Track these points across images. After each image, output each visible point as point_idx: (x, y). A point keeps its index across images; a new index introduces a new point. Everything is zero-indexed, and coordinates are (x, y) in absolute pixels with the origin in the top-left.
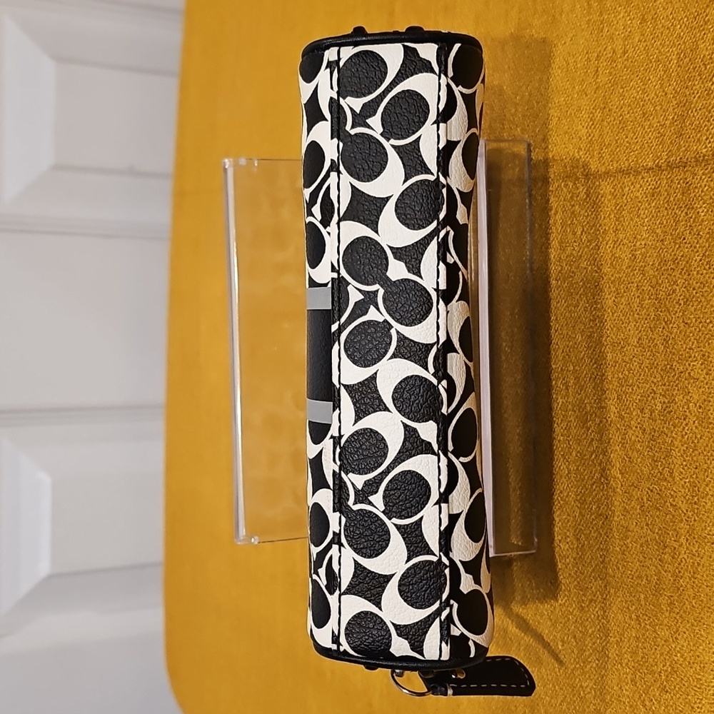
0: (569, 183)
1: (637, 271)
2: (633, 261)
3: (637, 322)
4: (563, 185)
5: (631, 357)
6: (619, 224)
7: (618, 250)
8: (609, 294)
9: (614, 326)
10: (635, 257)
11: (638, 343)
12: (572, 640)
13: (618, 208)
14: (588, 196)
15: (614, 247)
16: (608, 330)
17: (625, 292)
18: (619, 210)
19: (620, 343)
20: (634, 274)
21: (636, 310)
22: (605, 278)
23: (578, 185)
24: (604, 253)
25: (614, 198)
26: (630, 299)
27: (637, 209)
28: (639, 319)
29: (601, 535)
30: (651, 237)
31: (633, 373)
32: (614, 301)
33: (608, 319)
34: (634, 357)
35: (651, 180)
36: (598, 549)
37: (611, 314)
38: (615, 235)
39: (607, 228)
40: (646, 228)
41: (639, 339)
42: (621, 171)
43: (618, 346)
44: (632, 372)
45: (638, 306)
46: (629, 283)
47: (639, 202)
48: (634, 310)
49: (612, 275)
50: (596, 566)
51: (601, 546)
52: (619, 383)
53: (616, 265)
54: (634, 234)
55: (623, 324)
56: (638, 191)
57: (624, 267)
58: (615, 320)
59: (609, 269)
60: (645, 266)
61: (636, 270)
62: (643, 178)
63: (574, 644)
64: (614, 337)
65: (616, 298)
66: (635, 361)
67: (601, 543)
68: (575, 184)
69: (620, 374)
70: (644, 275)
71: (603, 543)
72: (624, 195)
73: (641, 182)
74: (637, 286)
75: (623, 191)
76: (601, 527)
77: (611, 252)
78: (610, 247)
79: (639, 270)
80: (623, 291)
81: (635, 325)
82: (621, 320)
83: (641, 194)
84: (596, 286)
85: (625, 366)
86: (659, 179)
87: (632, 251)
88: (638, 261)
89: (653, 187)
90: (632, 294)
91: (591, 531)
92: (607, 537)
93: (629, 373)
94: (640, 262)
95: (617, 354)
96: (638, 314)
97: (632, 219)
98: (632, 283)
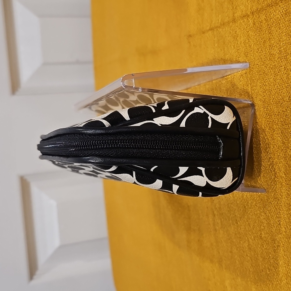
0: (245, 20)
1: (283, 59)
2: (280, 54)
3: (287, 88)
4: (242, 21)
5: (286, 108)
6: (271, 35)
7: (272, 50)
8: (271, 76)
9: (276, 93)
10: (281, 52)
11: (289, 99)
12: (273, 268)
13: (269, 27)
14: (254, 24)
15: (269, 49)
16: (273, 95)
17: (278, 72)
18: (269, 28)
19: (280, 101)
20: (282, 62)
21: (286, 81)
22: (268, 67)
23: (249, 20)
24: (265, 54)
25: (267, 21)
26: (282, 75)
27: (279, 24)
28: (288, 86)
29: (277, 209)
30: (288, 38)
31: (288, 117)
32: (274, 79)
33: (272, 90)
34: (287, 108)
35: (284, 6)
36: (276, 217)
37: (273, 86)
38: (270, 42)
39: (265, 39)
40: (284, 34)
41: (289, 97)
42: (268, 6)
43: (279, 103)
44: (287, 116)
45: (286, 79)
46: (280, 67)
47: (279, 20)
48: (285, 81)
49: (271, 65)
50: (277, 227)
51: (278, 215)
52: (281, 124)
53: (272, 58)
54: (279, 39)
55: (280, 90)
56: (278, 14)
57: (276, 59)
58: (276, 89)
59: (269, 62)
60: (287, 55)
61: (282, 59)
62: (279, 6)
63: (274, 270)
64: (277, 99)
65: (274, 77)
66: (288, 110)
67: (277, 214)
68: (247, 19)
69: (282, 119)
70: (287, 60)
71: (278, 213)
72: (271, 19)
73: (279, 9)
74: (284, 68)
75: (270, 16)
76: (277, 205)
77: (269, 52)
78: (268, 50)
79: (284, 58)
80: (277, 72)
81: (286, 90)
82: (279, 88)
83: (280, 15)
84: (264, 73)
85: (284, 114)
86: (288, 4)
87: (279, 49)
88: (283, 53)
89: (286, 10)
90: (283, 72)
91: (271, 208)
92: (280, 210)
93: (286, 117)
94: (284, 54)
95: (279, 108)
96: (287, 83)
97: (277, 31)
98: (282, 66)
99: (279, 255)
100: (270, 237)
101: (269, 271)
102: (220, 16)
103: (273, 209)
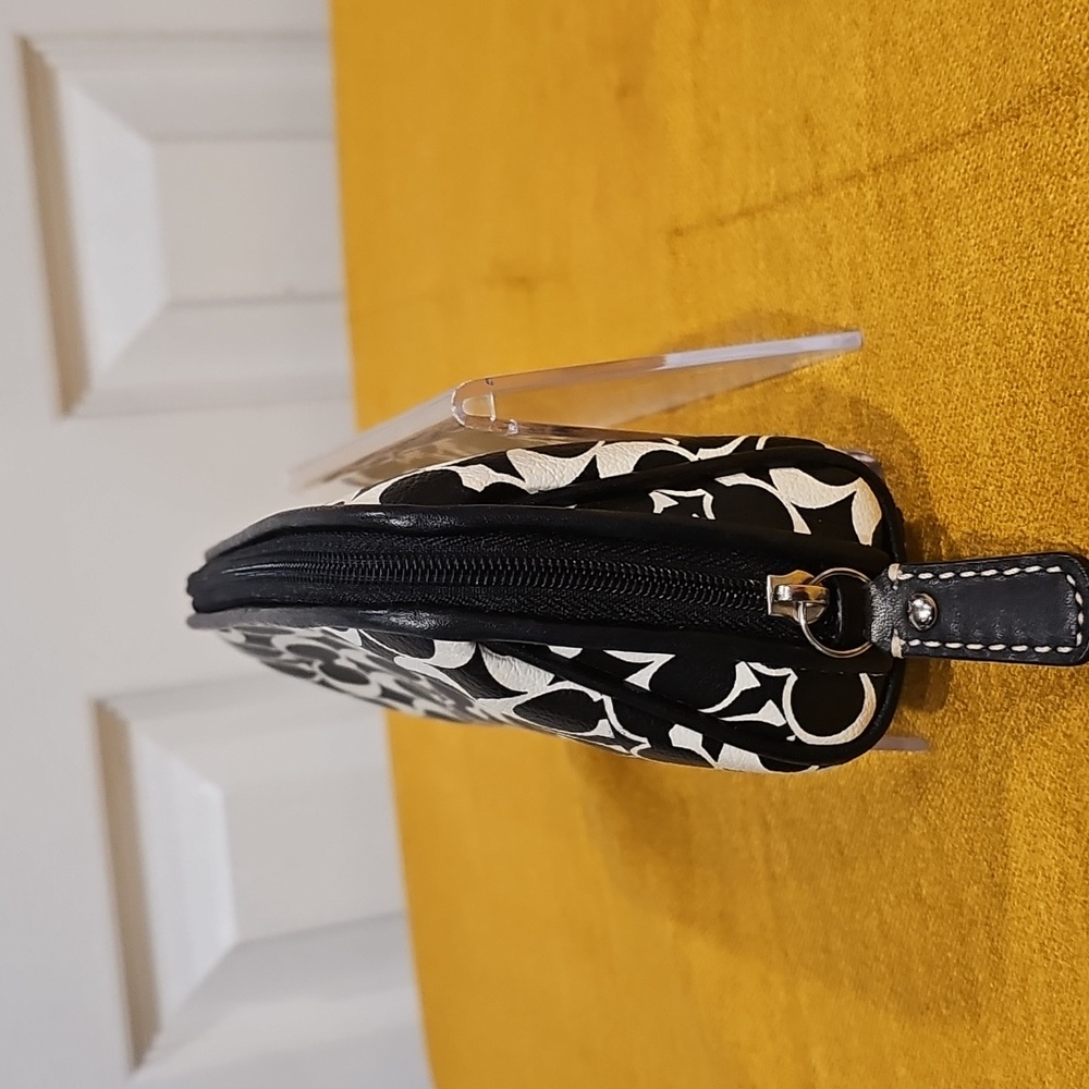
0: (852, 190)
1: (970, 322)
2: (962, 304)
3: (985, 414)
5: (985, 478)
6: (931, 244)
7: (937, 290)
8: (935, 372)
9: (951, 427)
10: (964, 297)
11: (991, 449)
13: (926, 215)
14: (880, 206)
15: (929, 287)
16: (943, 435)
17: (958, 363)
18: (928, 218)
19: (965, 456)
20: (967, 329)
21: (981, 392)
22: (924, 345)
23: (865, 190)
24: (916, 301)
25: (920, 197)
26: (968, 373)
27: (955, 211)
28: (987, 406)
29: (961, 802)
30: (983, 256)
31: (990, 506)
32: (944, 383)
33: (940, 417)
34: (988, 476)
35: (970, 154)
36: (961, 828)
37: (943, 406)
38: (929, 265)
39: (915, 256)
40: (973, 241)
41: (992, 443)
42: (923, 148)
43: (962, 461)
44: (987, 503)
45: (982, 385)
46: (962, 346)
47: (957, 197)
48: (978, 391)
49: (934, 338)
50: (963, 860)
51: (964, 822)
52: (970, 527)
53: (937, 316)
54: (956, 256)
55: (963, 420)
56: (953, 178)
57: (950, 319)
58: (950, 417)
59: (928, 328)
60: (982, 310)
61: (968, 319)
62: (956, 153)
64: (954, 447)
65: (945, 376)
66: (991, 485)
67: (963, 818)
68: (859, 188)
69: (970, 512)
70: (983, 326)
71: (966, 816)
72: (932, 191)
73: (955, 161)
74: (976, 348)
75: (930, 183)
76: (961, 789)
77: (927, 296)
78: (923, 288)
79: (974, 319)
80: (954, 362)
81: (983, 419)
82: (960, 414)
83: (958, 181)
84: (913, 363)
85: (977, 495)
86: (982, 149)
87: (957, 287)
88: (970, 303)
89: (975, 166)
90: (970, 364)
91: (943, 800)
92: (971, 805)
93: (984, 506)
94: (972, 305)
95: (963, 476)
96: (984, 398)
97: (950, 231)
98: (967, 344)
99: (975, 951)
100: (946, 893)
101: (947, 1008)
102: (772, 171)
103: (949, 802)
